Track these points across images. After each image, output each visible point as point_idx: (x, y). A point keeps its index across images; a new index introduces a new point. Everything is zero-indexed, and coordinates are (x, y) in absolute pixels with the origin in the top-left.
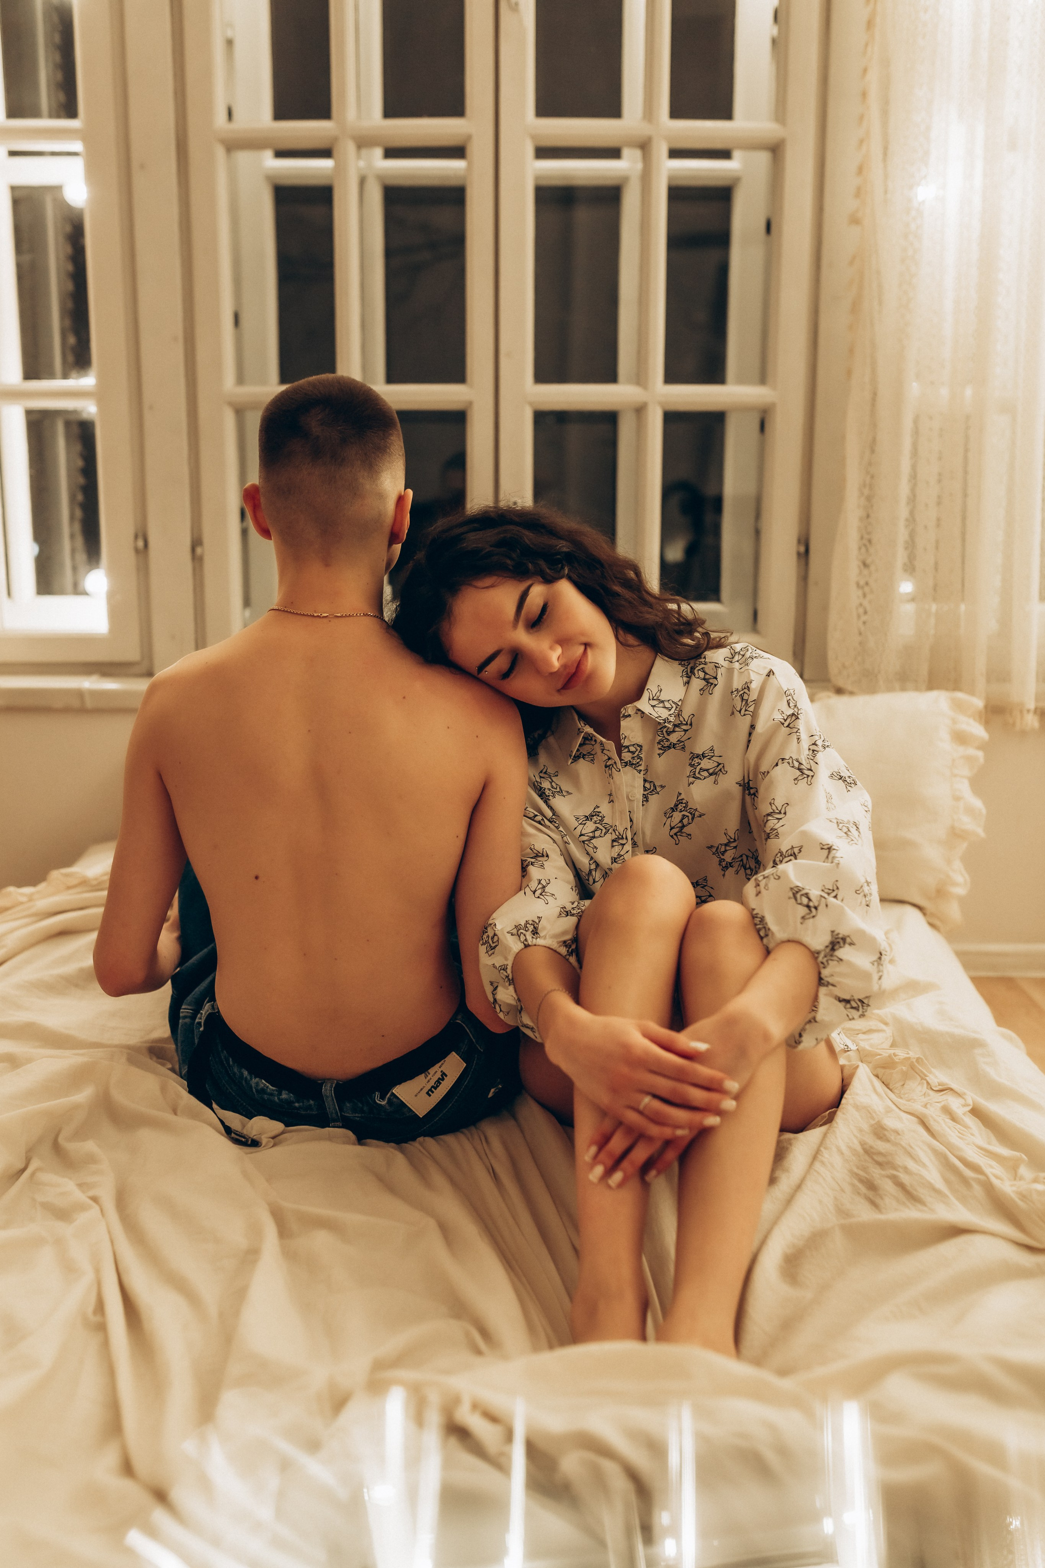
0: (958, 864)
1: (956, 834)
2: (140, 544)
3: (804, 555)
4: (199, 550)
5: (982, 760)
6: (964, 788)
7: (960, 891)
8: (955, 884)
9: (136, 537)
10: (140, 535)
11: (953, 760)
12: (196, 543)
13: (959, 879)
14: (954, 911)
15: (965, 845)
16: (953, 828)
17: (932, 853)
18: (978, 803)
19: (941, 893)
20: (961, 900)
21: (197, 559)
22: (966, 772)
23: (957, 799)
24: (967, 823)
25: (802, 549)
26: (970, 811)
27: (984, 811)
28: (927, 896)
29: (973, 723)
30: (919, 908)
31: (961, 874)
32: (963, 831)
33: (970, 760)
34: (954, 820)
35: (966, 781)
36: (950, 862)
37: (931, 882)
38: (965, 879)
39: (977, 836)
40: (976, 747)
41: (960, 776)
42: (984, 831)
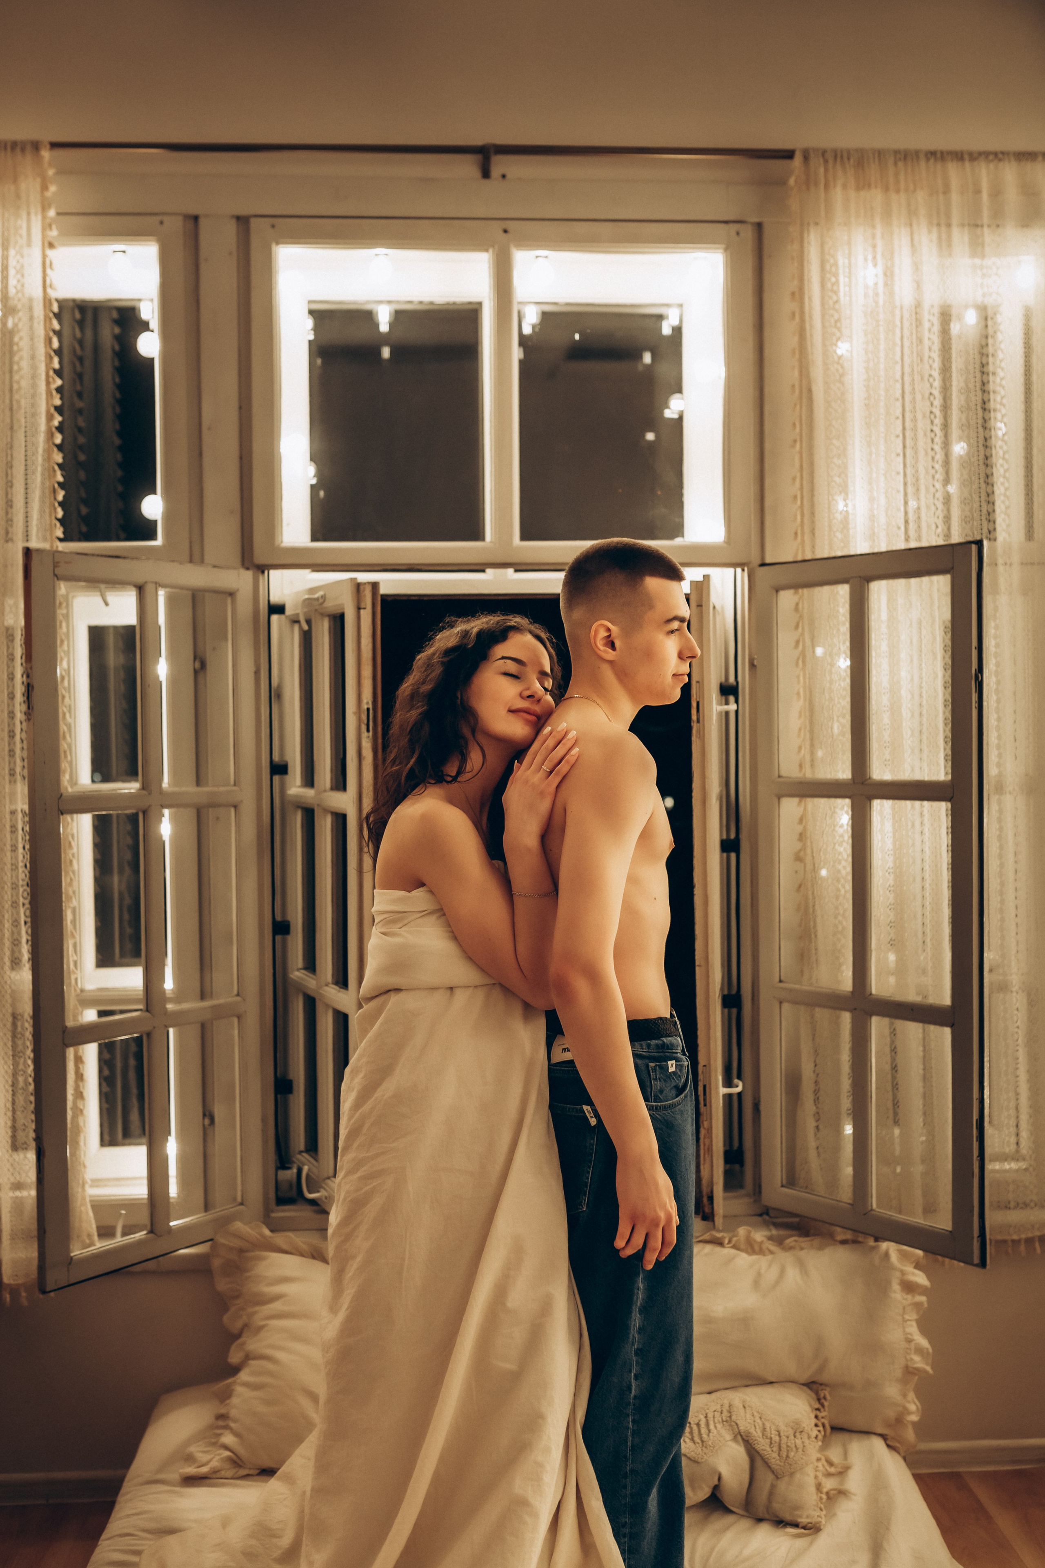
0: (911, 1395)
1: (909, 1371)
2: (207, 1121)
5: (926, 1305)
6: (913, 1329)
7: (914, 1418)
8: (910, 1413)
10: (207, 1114)
11: (904, 1308)
13: (912, 1407)
14: (910, 1435)
15: (917, 1378)
16: (907, 1367)
17: (892, 1391)
18: (924, 1343)
19: (899, 1421)
20: (914, 1424)
22: (915, 1316)
23: (909, 1341)
24: (918, 1362)
26: (919, 1351)
27: (931, 1350)
28: (889, 1426)
29: (917, 1272)
30: (884, 1437)
31: (915, 1403)
32: (915, 1368)
33: (917, 1306)
34: (907, 1360)
35: (914, 1324)
36: (905, 1396)
37: (891, 1414)
38: (918, 1408)
39: (926, 1372)
40: (921, 1294)
41: (911, 1320)
42: (932, 1368)
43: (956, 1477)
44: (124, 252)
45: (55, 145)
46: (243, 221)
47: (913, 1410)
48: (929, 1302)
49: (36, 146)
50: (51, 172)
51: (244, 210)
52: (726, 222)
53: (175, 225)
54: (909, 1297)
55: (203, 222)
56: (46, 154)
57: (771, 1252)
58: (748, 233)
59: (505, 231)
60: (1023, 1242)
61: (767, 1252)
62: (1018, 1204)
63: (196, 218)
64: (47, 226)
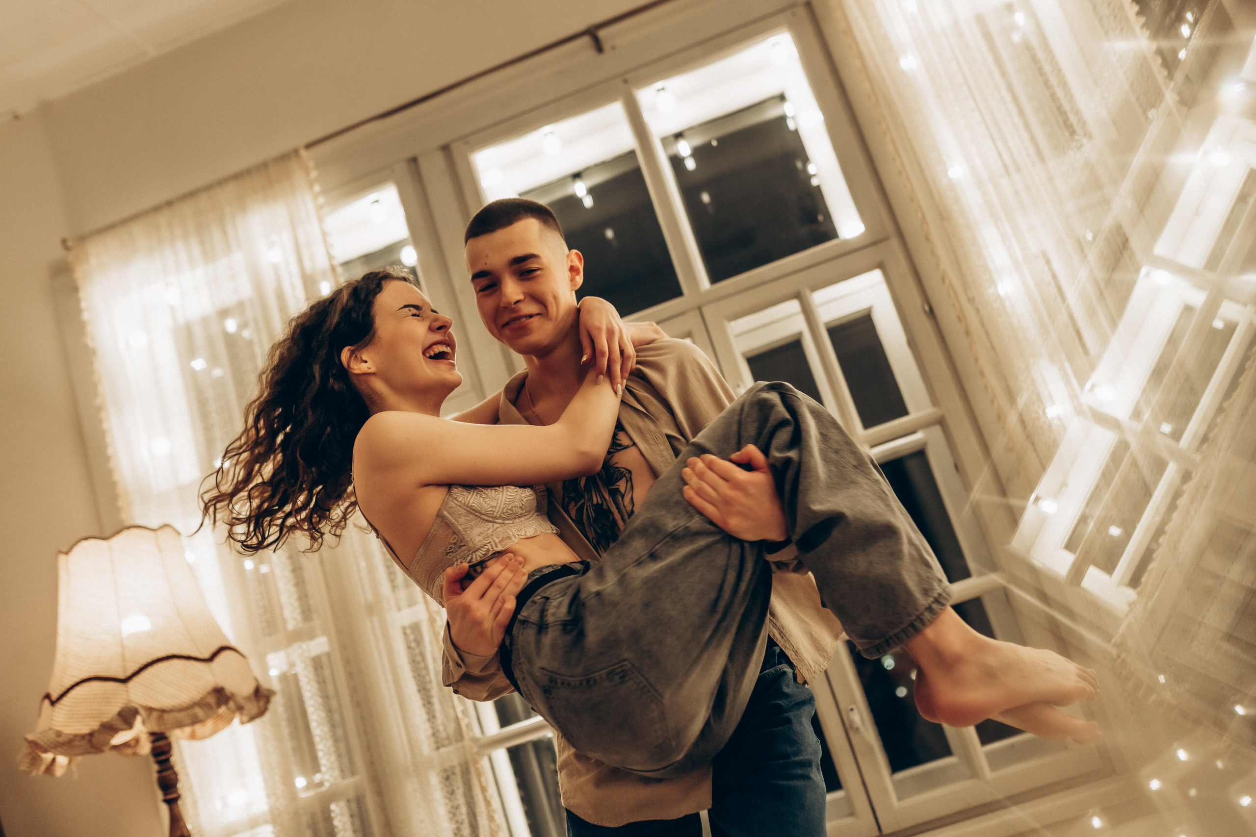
44: (377, 201)
45: (309, 146)
46: (446, 149)
49: (296, 152)
50: (311, 164)
51: (442, 141)
52: (782, 11)
53: (402, 168)
55: (421, 160)
56: (304, 153)
58: (802, 12)
59: (626, 81)
63: (413, 160)
64: (315, 197)
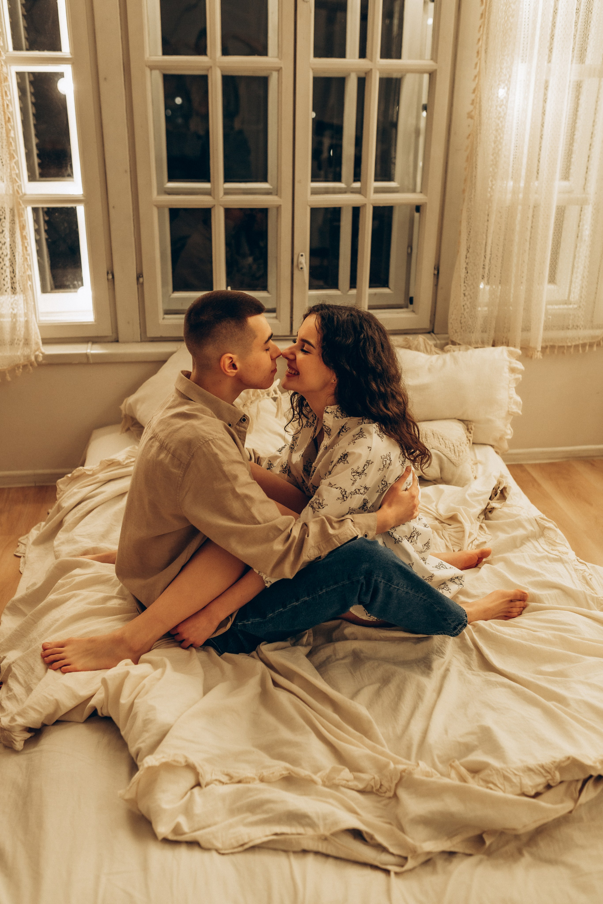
0: (509, 426)
1: (509, 413)
2: (110, 277)
3: (437, 276)
4: (141, 280)
5: (521, 379)
6: (514, 392)
7: (509, 437)
8: (507, 434)
9: (108, 273)
10: (110, 272)
11: (510, 380)
12: (140, 276)
13: (509, 432)
14: (505, 445)
15: (512, 417)
16: (509, 411)
17: (500, 423)
18: (518, 399)
19: (502, 439)
20: (508, 440)
21: (140, 285)
22: (515, 385)
23: (511, 397)
24: (515, 409)
25: (436, 272)
26: (516, 403)
27: (522, 403)
28: (496, 441)
29: (518, 362)
30: (492, 446)
31: (510, 430)
32: (512, 412)
33: (516, 379)
34: (509, 408)
35: (514, 389)
36: (506, 426)
37: (498, 435)
38: (511, 432)
39: (518, 413)
40: (518, 373)
41: (512, 387)
42: (522, 412)
43: (520, 466)
47: (509, 433)
48: (522, 378)
54: (513, 375)
57: (437, 353)
60: (573, 347)
61: (434, 353)
62: (573, 326)
